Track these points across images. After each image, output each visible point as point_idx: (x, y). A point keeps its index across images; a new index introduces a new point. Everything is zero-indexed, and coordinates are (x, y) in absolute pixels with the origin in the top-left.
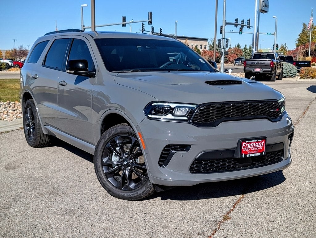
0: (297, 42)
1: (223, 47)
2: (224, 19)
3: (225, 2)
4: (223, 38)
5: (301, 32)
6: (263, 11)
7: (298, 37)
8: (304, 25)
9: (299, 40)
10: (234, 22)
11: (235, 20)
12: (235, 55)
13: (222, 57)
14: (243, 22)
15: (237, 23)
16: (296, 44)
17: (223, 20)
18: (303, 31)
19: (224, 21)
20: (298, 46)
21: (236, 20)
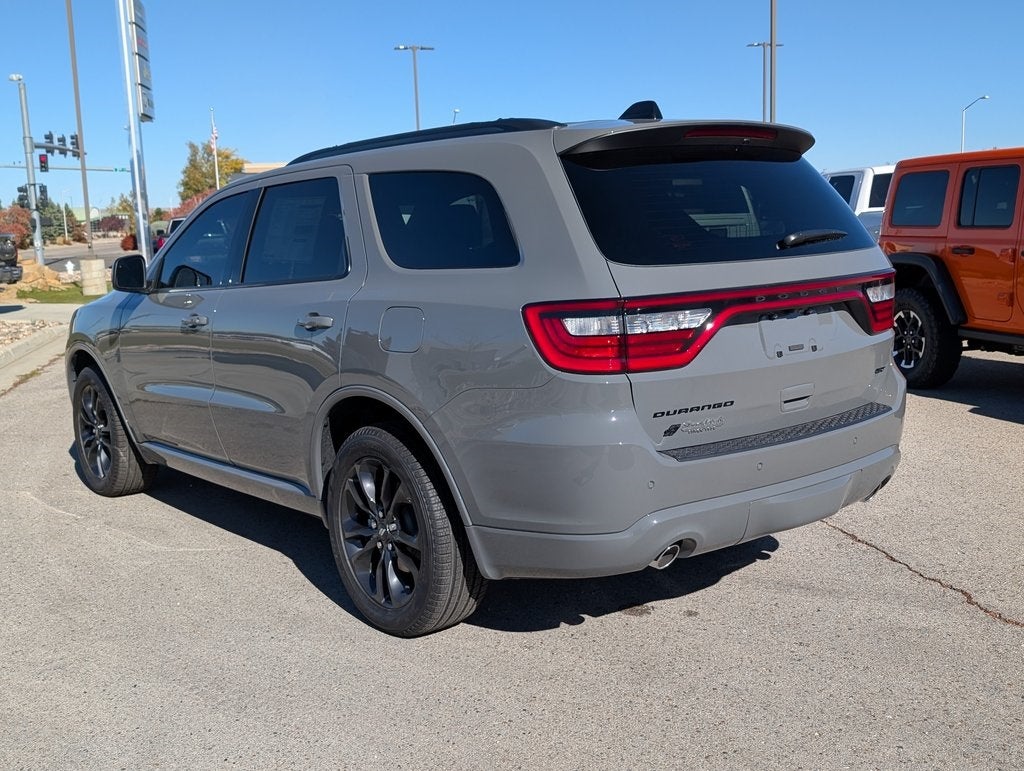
0: (182, 189)
1: (34, 207)
2: (27, 135)
3: (23, 92)
4: (32, 182)
5: (184, 163)
6: (146, 117)
7: (182, 177)
8: (192, 146)
9: (185, 184)
10: (43, 141)
11: (47, 137)
12: (20, 226)
13: (34, 231)
14: (62, 140)
15: (51, 145)
16: (180, 193)
17: (24, 138)
18: (191, 160)
19: (27, 140)
20: (184, 198)
21: (49, 137)
